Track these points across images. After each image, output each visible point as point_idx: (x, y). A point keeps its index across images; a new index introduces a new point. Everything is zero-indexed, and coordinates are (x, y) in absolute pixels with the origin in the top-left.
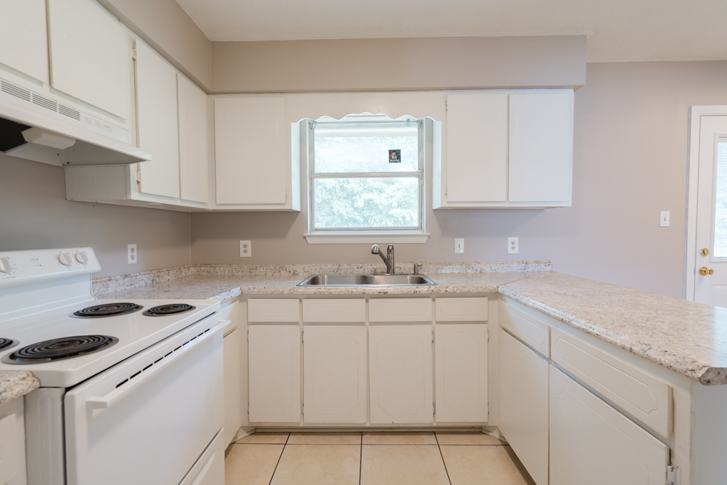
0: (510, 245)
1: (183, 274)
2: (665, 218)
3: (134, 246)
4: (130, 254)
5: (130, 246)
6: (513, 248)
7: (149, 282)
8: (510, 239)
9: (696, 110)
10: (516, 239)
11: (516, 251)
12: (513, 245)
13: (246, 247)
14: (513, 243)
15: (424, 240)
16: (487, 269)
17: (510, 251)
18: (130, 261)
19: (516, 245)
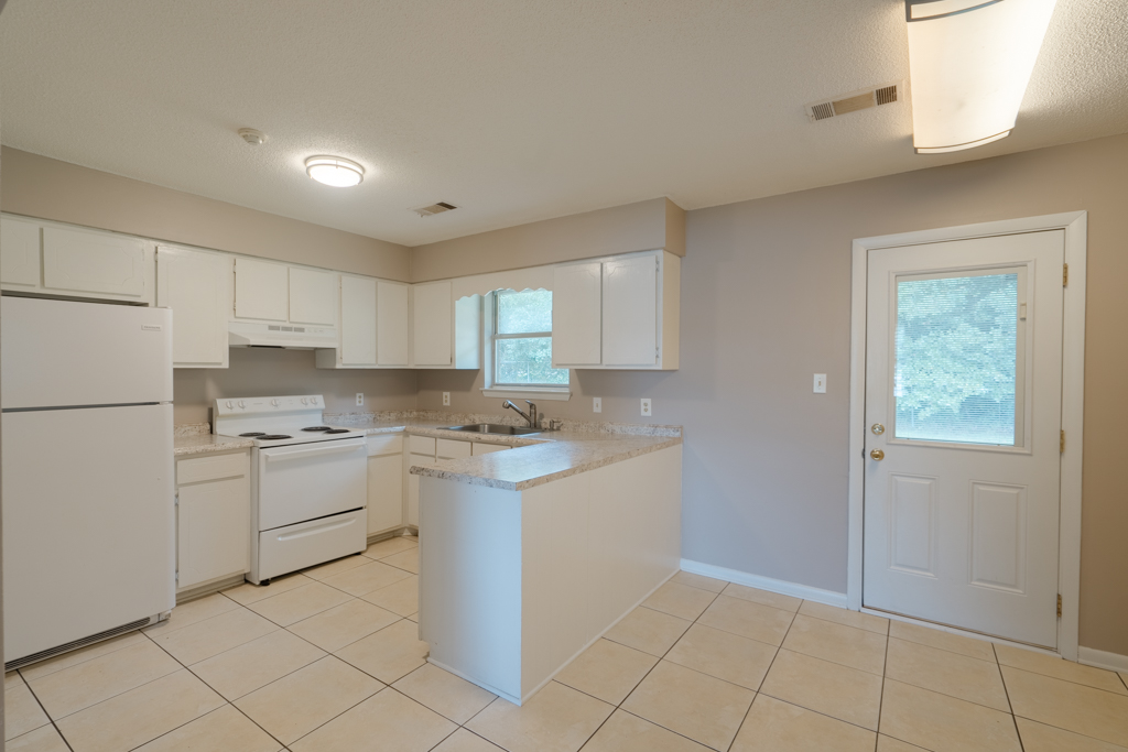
0: (643, 407)
1: (405, 416)
2: (820, 383)
3: (362, 394)
4: (358, 399)
5: (358, 395)
6: (646, 410)
7: (371, 419)
8: (643, 401)
9: (860, 246)
10: (649, 401)
11: (649, 414)
12: (646, 406)
13: (447, 397)
14: (646, 405)
15: (567, 398)
16: (618, 430)
17: (643, 413)
18: (358, 404)
19: (649, 407)
